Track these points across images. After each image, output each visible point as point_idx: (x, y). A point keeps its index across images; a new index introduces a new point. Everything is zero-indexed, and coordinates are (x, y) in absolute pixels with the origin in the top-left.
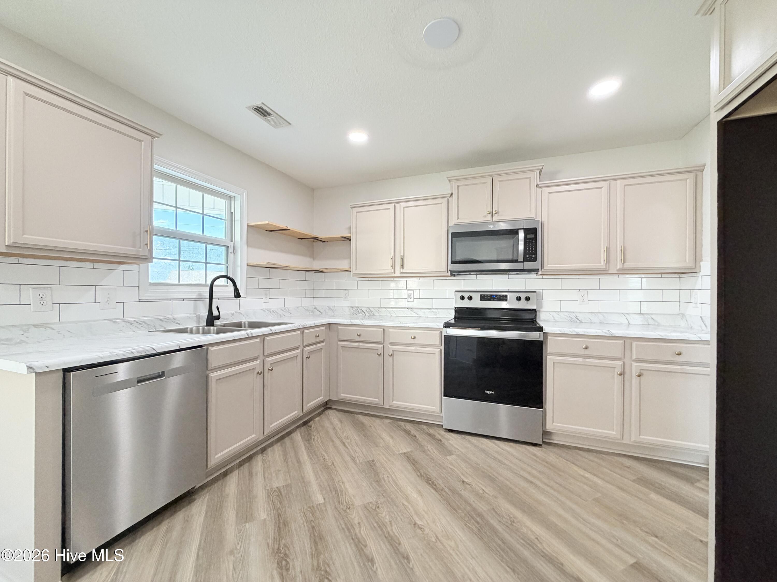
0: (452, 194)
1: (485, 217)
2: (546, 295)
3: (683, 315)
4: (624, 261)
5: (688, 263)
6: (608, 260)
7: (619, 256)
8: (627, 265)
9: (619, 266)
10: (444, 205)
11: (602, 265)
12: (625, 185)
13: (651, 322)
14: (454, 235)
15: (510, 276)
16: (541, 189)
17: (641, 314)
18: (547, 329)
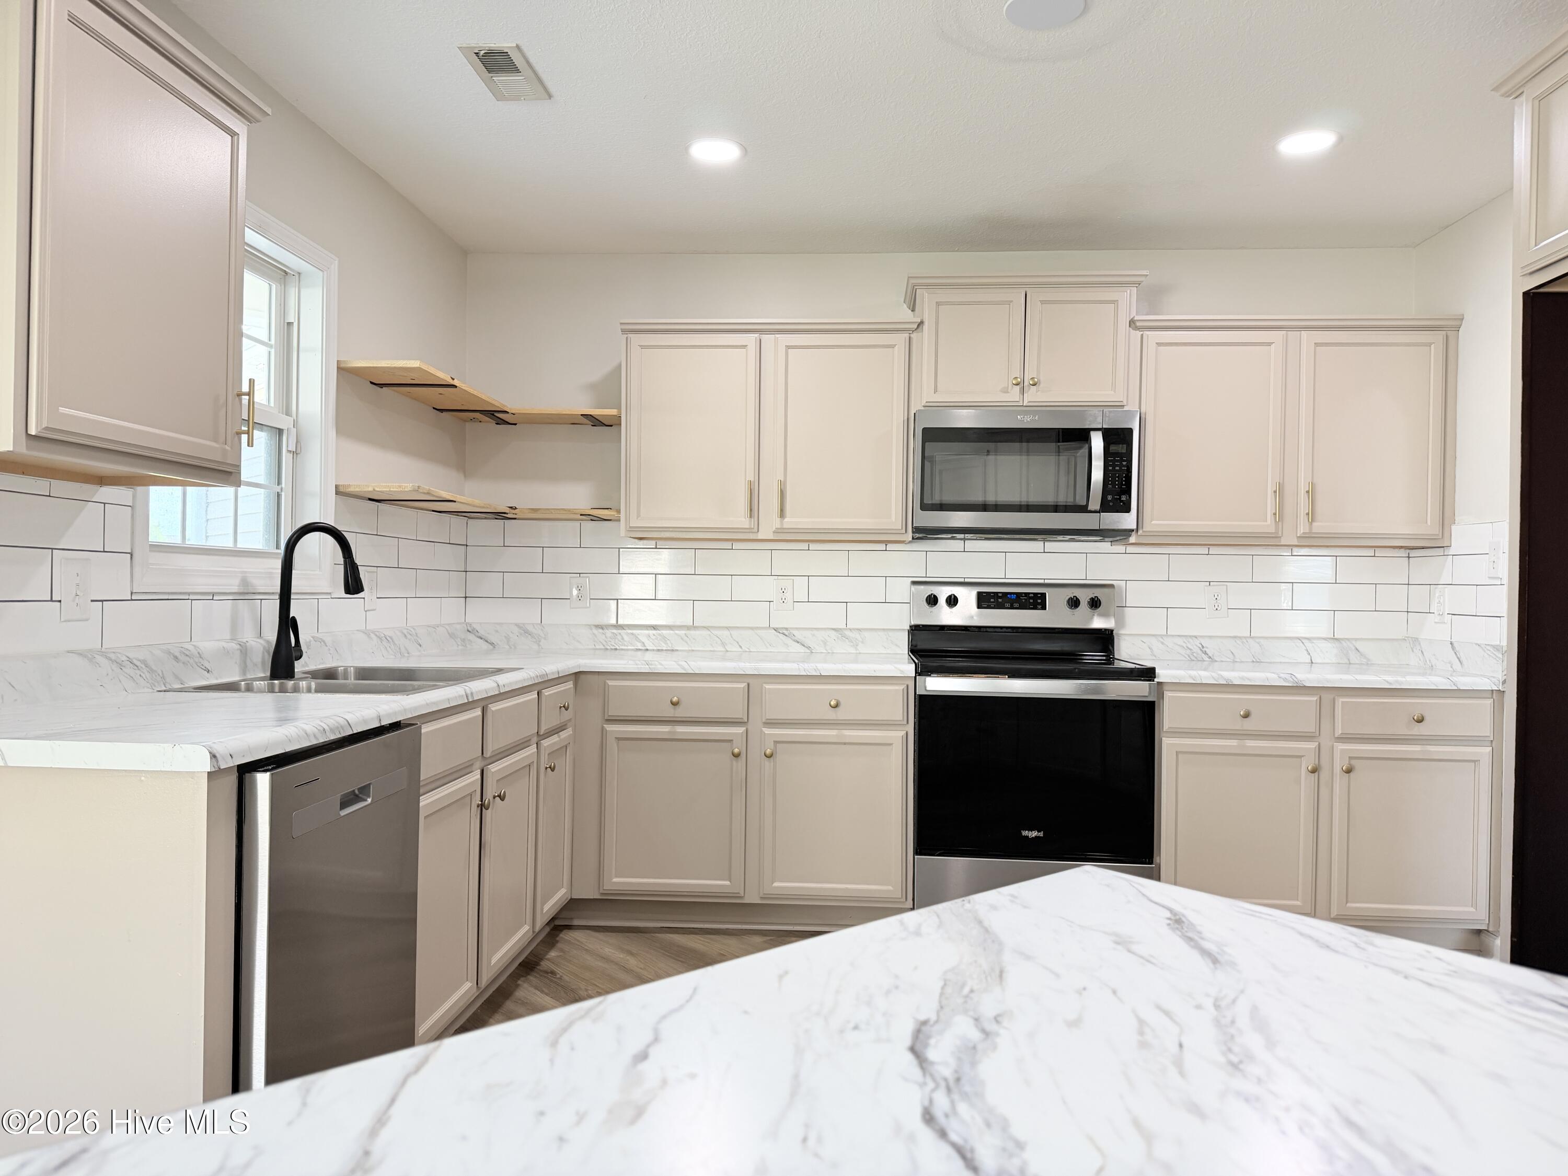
0: (921, 323)
1: (1005, 391)
2: (1133, 595)
3: (1416, 640)
4: (1312, 516)
5: (1430, 527)
6: (1279, 516)
7: (1304, 507)
8: (1318, 527)
9: (1302, 529)
10: (899, 352)
11: (1267, 525)
12: (1317, 344)
13: (1354, 658)
14: (932, 435)
15: (1050, 546)
16: (1139, 333)
17: (1334, 639)
18: (1163, 675)
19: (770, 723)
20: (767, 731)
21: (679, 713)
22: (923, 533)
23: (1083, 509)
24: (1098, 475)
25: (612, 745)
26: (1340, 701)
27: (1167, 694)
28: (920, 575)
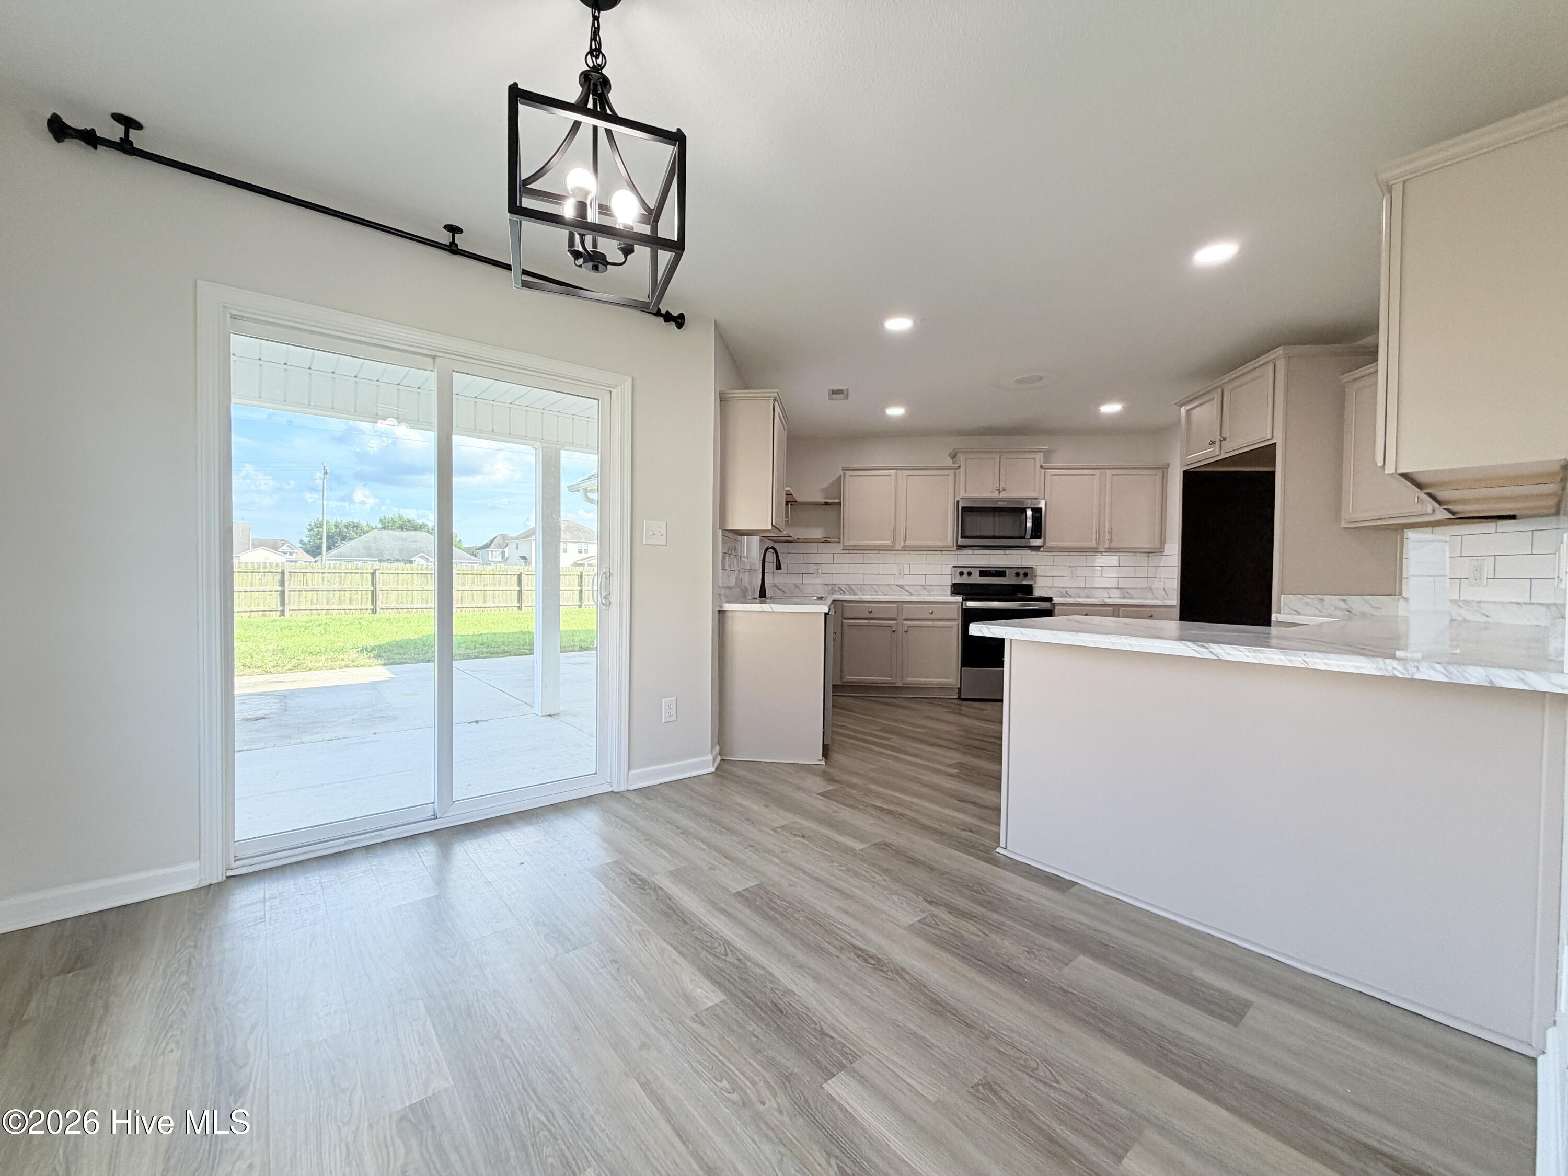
0: (960, 466)
1: (992, 492)
2: (1040, 571)
3: (1151, 588)
4: (1111, 541)
5: (1156, 544)
6: (1098, 541)
7: (1107, 537)
8: (1113, 545)
9: (1106, 546)
10: (951, 478)
11: (1093, 544)
12: (1113, 475)
13: (1126, 595)
14: (964, 509)
15: (1007, 552)
16: (1043, 471)
17: (1118, 588)
18: (1055, 600)
19: (906, 620)
20: (905, 622)
21: (871, 616)
22: (960, 547)
23: (1023, 538)
24: (1029, 524)
25: (846, 629)
26: (1122, 609)
27: (1056, 607)
28: (955, 564)
